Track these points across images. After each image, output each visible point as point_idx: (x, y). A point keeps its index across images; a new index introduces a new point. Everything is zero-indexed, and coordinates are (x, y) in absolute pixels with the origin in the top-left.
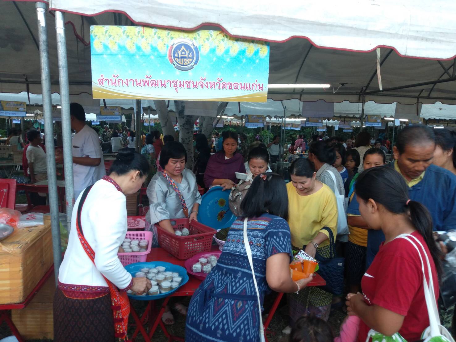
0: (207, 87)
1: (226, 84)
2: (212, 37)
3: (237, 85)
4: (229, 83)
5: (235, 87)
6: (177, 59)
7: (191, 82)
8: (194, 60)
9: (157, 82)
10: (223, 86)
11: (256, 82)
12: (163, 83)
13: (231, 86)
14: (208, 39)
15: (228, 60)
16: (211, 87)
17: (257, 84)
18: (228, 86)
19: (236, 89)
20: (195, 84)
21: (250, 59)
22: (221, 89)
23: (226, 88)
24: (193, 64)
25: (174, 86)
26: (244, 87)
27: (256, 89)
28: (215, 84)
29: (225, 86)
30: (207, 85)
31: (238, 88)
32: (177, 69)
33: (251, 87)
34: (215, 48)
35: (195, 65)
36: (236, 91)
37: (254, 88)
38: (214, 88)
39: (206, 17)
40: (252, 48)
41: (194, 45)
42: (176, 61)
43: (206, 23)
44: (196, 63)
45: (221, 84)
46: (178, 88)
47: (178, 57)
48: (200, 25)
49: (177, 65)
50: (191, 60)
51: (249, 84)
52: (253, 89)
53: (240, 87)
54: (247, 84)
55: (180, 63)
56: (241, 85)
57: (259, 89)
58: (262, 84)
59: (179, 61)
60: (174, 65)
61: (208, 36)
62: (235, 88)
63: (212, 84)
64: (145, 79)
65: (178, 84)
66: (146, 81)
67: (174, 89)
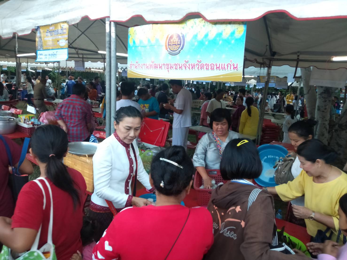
0: (189, 68)
1: (204, 65)
2: (195, 24)
3: (213, 65)
4: (206, 64)
5: (211, 67)
6: (170, 46)
7: (178, 64)
8: (181, 46)
9: (157, 65)
10: (201, 67)
11: (231, 62)
12: (161, 66)
13: (208, 66)
14: (192, 27)
15: (207, 43)
16: (192, 68)
17: (232, 64)
18: (205, 67)
19: (207, 69)
20: (181, 66)
21: (225, 40)
22: (200, 69)
23: (204, 69)
24: (180, 49)
25: (167, 68)
26: (219, 67)
27: (230, 69)
28: (195, 66)
29: (203, 67)
30: (189, 66)
31: (213, 69)
32: (169, 55)
33: (226, 67)
34: (197, 34)
35: (182, 50)
36: (212, 71)
37: (229, 68)
38: (194, 69)
39: (189, 8)
40: (229, 28)
41: (182, 34)
42: (169, 48)
43: (189, 13)
44: (182, 49)
45: (200, 65)
46: (170, 69)
47: (170, 45)
48: (185, 16)
49: (170, 51)
50: (179, 46)
51: (224, 64)
52: (227, 69)
53: (215, 67)
54: (222, 64)
55: (171, 49)
56: (217, 65)
57: (233, 69)
58: (237, 64)
59: (171, 48)
60: (168, 51)
61: (193, 24)
62: (211, 69)
63: (193, 66)
64: (151, 63)
65: (170, 66)
66: (151, 65)
67: (166, 70)
